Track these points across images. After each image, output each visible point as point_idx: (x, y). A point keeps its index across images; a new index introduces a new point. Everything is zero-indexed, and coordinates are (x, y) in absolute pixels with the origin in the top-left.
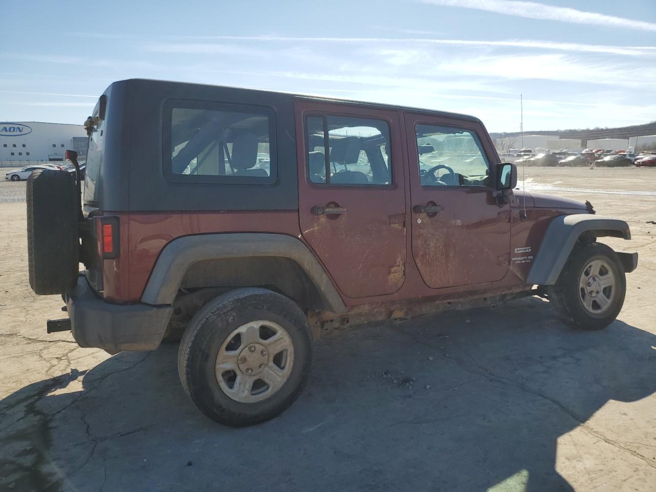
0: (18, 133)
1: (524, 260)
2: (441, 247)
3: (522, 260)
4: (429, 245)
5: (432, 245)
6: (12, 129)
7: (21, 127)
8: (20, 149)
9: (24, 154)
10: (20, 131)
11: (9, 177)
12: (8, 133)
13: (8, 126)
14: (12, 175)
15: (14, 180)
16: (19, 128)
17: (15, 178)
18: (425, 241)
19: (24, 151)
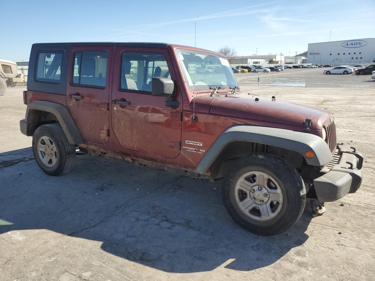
0: (359, 46)
1: (194, 150)
2: (128, 126)
3: (193, 150)
4: (121, 123)
5: (122, 123)
6: (356, 44)
7: (361, 42)
8: (357, 55)
9: (359, 58)
10: (360, 44)
11: (325, 72)
12: (353, 46)
13: (353, 42)
14: (326, 71)
15: (327, 74)
16: (360, 43)
17: (328, 73)
18: (119, 121)
19: (359, 56)
